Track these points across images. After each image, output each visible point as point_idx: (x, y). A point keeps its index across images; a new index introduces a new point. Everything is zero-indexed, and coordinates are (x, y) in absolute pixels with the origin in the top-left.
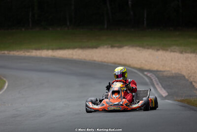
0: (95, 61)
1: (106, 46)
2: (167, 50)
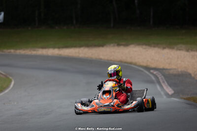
0: (101, 59)
1: (112, 45)
2: (173, 48)
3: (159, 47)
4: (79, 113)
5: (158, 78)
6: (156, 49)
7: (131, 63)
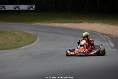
0: (81, 29)
1: (86, 22)
2: (115, 25)
3: (108, 24)
4: (68, 55)
5: (107, 39)
6: (107, 25)
7: (95, 31)
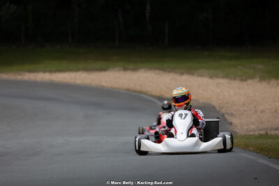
1: (117, 69)
2: (193, 74)
3: (175, 73)
6: (172, 75)
7: (140, 92)
